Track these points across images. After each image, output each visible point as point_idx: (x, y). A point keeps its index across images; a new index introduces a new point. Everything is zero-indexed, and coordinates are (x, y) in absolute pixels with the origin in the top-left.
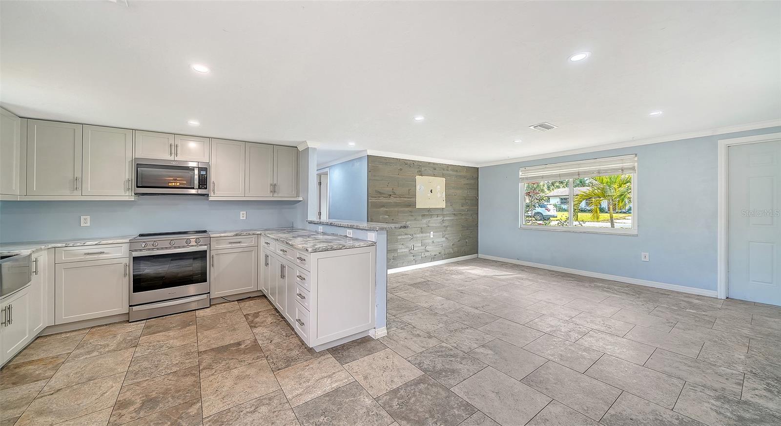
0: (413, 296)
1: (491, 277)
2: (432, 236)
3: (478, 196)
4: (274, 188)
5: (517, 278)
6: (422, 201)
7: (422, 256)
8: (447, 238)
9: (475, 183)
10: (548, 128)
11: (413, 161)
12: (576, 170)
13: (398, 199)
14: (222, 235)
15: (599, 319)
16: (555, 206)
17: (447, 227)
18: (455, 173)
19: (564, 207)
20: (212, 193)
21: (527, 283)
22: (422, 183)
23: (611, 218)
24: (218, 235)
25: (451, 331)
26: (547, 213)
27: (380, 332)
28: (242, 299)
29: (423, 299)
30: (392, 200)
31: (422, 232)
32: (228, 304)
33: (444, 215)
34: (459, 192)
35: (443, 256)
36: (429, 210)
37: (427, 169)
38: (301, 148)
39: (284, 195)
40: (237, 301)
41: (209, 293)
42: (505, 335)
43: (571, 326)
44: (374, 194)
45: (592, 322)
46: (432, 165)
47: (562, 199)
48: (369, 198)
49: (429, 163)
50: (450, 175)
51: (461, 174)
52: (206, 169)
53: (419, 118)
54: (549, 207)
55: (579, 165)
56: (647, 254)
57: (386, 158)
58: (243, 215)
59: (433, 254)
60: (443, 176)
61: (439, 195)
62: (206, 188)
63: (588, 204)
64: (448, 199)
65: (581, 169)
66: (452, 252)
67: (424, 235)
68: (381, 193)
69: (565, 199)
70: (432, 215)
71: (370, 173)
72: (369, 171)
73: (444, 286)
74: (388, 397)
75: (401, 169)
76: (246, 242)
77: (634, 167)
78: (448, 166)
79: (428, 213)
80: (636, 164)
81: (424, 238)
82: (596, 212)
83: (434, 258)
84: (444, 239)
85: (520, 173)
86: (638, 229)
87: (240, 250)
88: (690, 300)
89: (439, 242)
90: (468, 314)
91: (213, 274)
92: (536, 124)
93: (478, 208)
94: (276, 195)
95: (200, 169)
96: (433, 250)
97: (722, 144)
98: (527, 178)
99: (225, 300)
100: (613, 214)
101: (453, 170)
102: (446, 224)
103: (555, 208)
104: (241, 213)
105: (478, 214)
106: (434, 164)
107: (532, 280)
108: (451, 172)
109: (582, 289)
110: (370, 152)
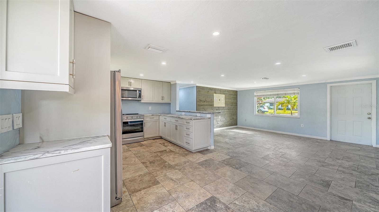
0: (217, 139)
1: (245, 133)
2: (220, 118)
3: (237, 102)
4: (163, 98)
5: (254, 134)
6: (216, 104)
7: (216, 125)
8: (225, 119)
9: (236, 97)
10: (267, 79)
11: (213, 88)
12: (277, 93)
13: (207, 103)
14: (148, 115)
15: (285, 145)
16: (267, 106)
17: (225, 114)
18: (228, 93)
19: (271, 107)
20: (142, 100)
21: (258, 135)
22: (216, 97)
23: (291, 112)
24: (147, 115)
25: (235, 148)
26: (264, 110)
27: (212, 147)
28: (155, 139)
29: (221, 139)
30: (205, 103)
31: (216, 116)
32: (149, 140)
33: (224, 110)
34: (230, 100)
35: (224, 126)
36: (219, 107)
37: (218, 91)
38: (172, 83)
39: (166, 101)
40: (153, 139)
41: (144, 136)
42: (254, 149)
43: (276, 147)
44: (198, 101)
45: (282, 146)
46: (220, 90)
47: (270, 104)
48: (197, 102)
49: (219, 89)
50: (226, 94)
51: (231, 93)
52: (141, 91)
53: (223, 76)
54: (265, 107)
55: (278, 91)
56: (303, 125)
57: (203, 87)
58: (150, 108)
59: (221, 125)
60: (224, 94)
61: (222, 102)
62: (141, 98)
63: (282, 106)
64: (226, 103)
65: (279, 93)
66: (228, 124)
67: (217, 117)
68: (201, 101)
69: (272, 104)
70: (220, 109)
71: (197, 93)
72: (197, 92)
73: (228, 136)
74: (223, 161)
75: (208, 91)
76: (156, 118)
77: (298, 93)
78: (226, 90)
79: (218, 108)
80: (299, 92)
81: (217, 119)
82: (285, 110)
83: (221, 127)
84: (224, 119)
85: (255, 94)
86: (300, 116)
87: (153, 121)
88: (318, 141)
89: (222, 120)
90: (240, 144)
91: (145, 129)
92: (263, 77)
93: (237, 107)
94: (163, 101)
95: (139, 91)
96: (220, 123)
97: (329, 86)
98: (257, 96)
99: (148, 139)
100: (292, 111)
101: (228, 92)
102: (225, 113)
103: (267, 108)
104: (150, 107)
105: (237, 109)
106: (220, 89)
107: (260, 135)
108: (227, 93)
109: (279, 137)
110: (198, 85)
